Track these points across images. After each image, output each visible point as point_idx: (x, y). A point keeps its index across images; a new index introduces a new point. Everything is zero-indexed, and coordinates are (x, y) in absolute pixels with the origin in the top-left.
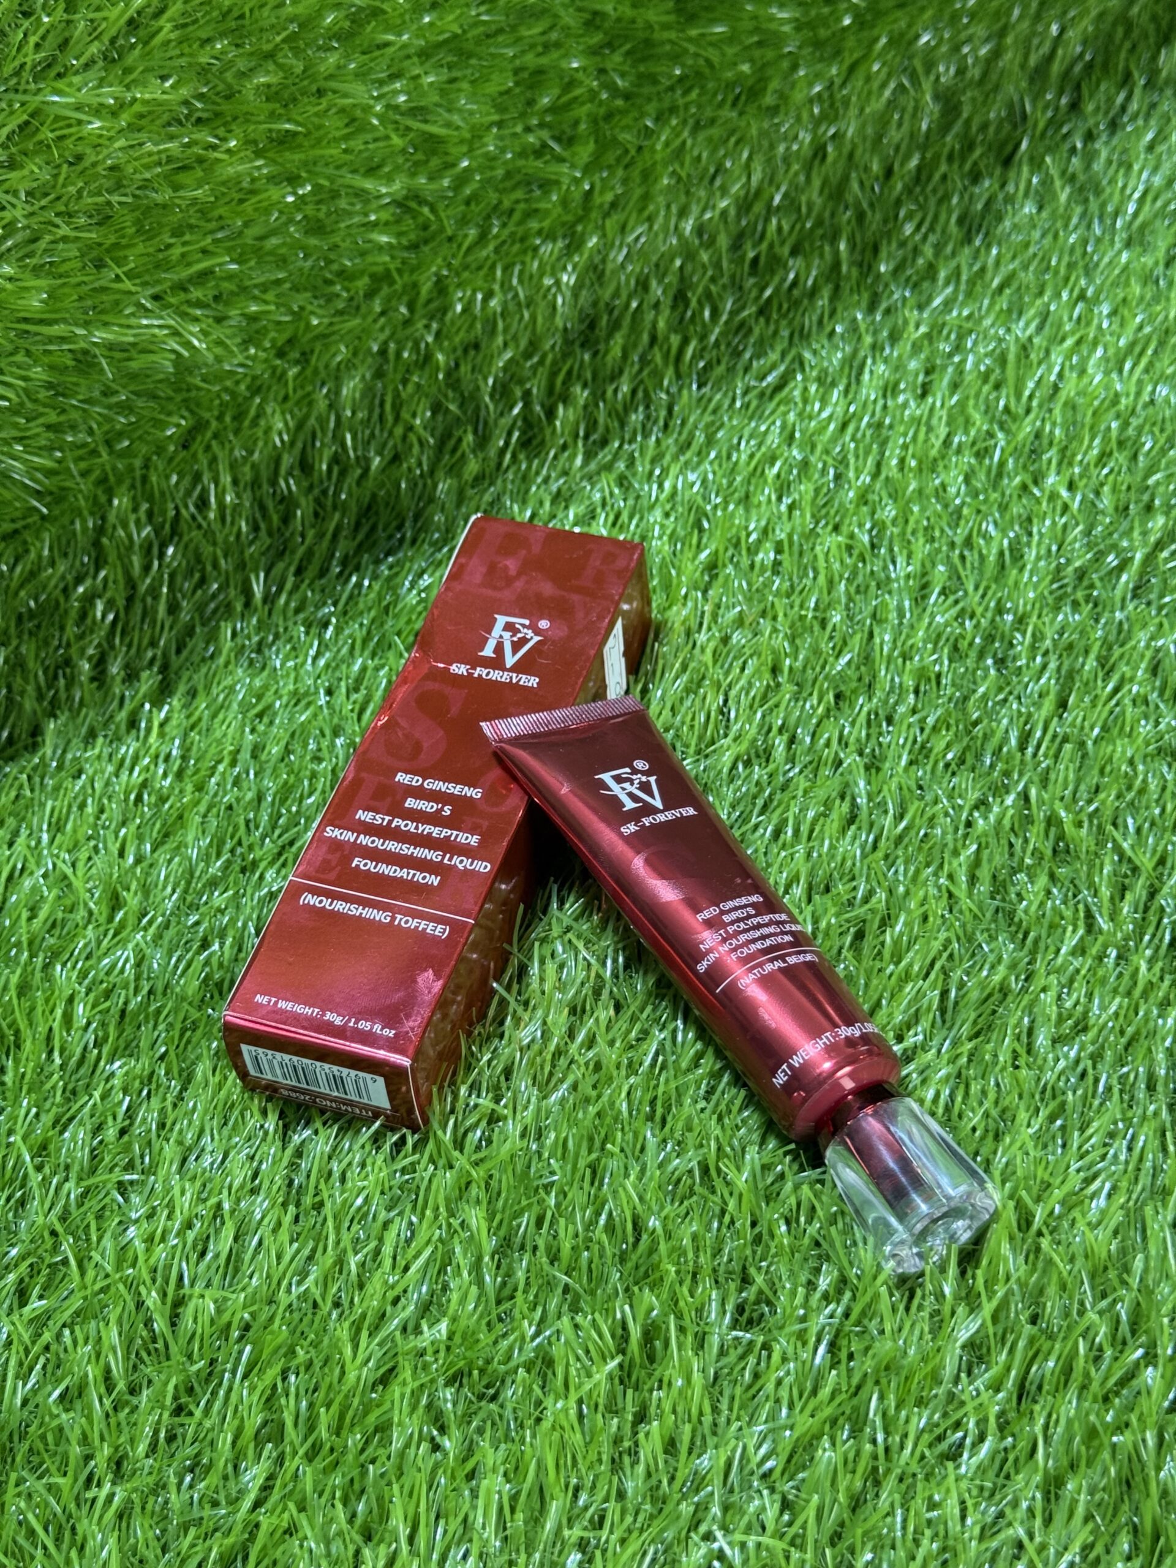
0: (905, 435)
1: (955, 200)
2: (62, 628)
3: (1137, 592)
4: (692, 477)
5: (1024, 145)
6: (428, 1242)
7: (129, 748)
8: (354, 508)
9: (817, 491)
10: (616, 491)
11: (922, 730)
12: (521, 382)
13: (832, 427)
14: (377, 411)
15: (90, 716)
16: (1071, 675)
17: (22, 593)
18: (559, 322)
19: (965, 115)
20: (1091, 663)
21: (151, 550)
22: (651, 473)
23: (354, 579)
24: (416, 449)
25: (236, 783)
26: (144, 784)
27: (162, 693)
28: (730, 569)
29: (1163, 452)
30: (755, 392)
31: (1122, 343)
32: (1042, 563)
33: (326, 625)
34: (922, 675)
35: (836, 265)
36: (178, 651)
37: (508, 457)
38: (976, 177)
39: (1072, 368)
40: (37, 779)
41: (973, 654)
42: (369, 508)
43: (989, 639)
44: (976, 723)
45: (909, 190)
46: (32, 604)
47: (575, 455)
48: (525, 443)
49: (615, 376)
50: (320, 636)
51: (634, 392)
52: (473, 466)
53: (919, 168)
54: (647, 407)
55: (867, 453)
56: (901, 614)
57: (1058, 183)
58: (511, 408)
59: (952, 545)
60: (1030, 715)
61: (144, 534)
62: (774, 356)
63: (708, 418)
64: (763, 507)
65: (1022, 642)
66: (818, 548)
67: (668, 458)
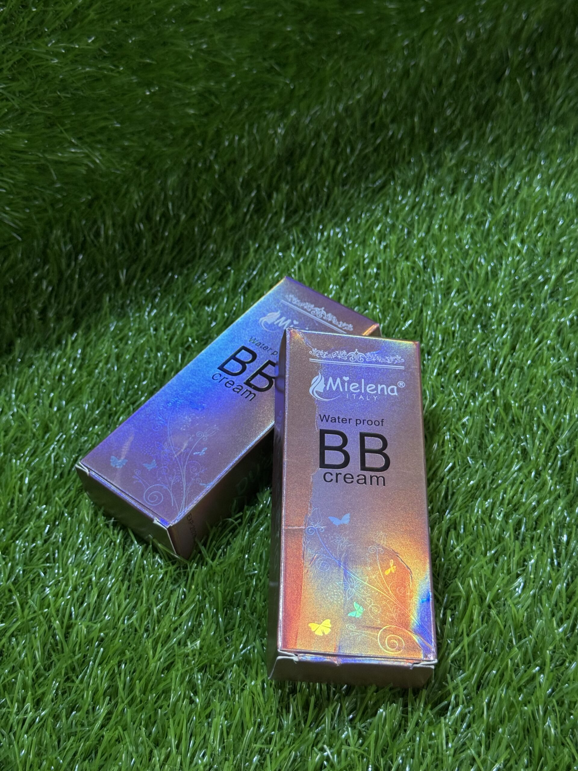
0: (442, 213)
1: (472, 99)
2: (26, 293)
3: (553, 294)
4: (337, 230)
5: (507, 73)
6: (193, 601)
7: (56, 354)
8: (171, 240)
9: (398, 239)
10: (301, 236)
11: (444, 359)
12: (256, 180)
13: (407, 208)
14: (184, 192)
15: (39, 337)
16: (518, 334)
17: (7, 276)
18: (276, 152)
19: (478, 57)
20: (528, 329)
21: (71, 256)
22: (318, 227)
23: (170, 274)
24: (203, 212)
25: (108, 373)
26: (63, 372)
27: (75, 327)
28: (354, 277)
29: (568, 226)
30: (370, 190)
31: (550, 172)
32: (506, 279)
33: (155, 296)
34: (445, 331)
35: (413, 128)
36: (83, 307)
37: (248, 217)
38: (483, 87)
39: (525, 183)
40: (10, 368)
41: (471, 322)
42: (179, 239)
43: (479, 315)
44: (471, 356)
45: (450, 93)
46: (12, 281)
47: (280, 217)
48: (257, 211)
49: (302, 179)
50: (152, 303)
51: (311, 187)
52: (230, 221)
53: (455, 82)
54: (317, 195)
55: (424, 221)
56: (436, 301)
57: (522, 92)
58: (251, 192)
59: (463, 268)
60: (497, 353)
61: (68, 248)
62: (380, 172)
63: (346, 201)
64: (372, 246)
65: (495, 317)
66: (397, 268)
67: (326, 221)
